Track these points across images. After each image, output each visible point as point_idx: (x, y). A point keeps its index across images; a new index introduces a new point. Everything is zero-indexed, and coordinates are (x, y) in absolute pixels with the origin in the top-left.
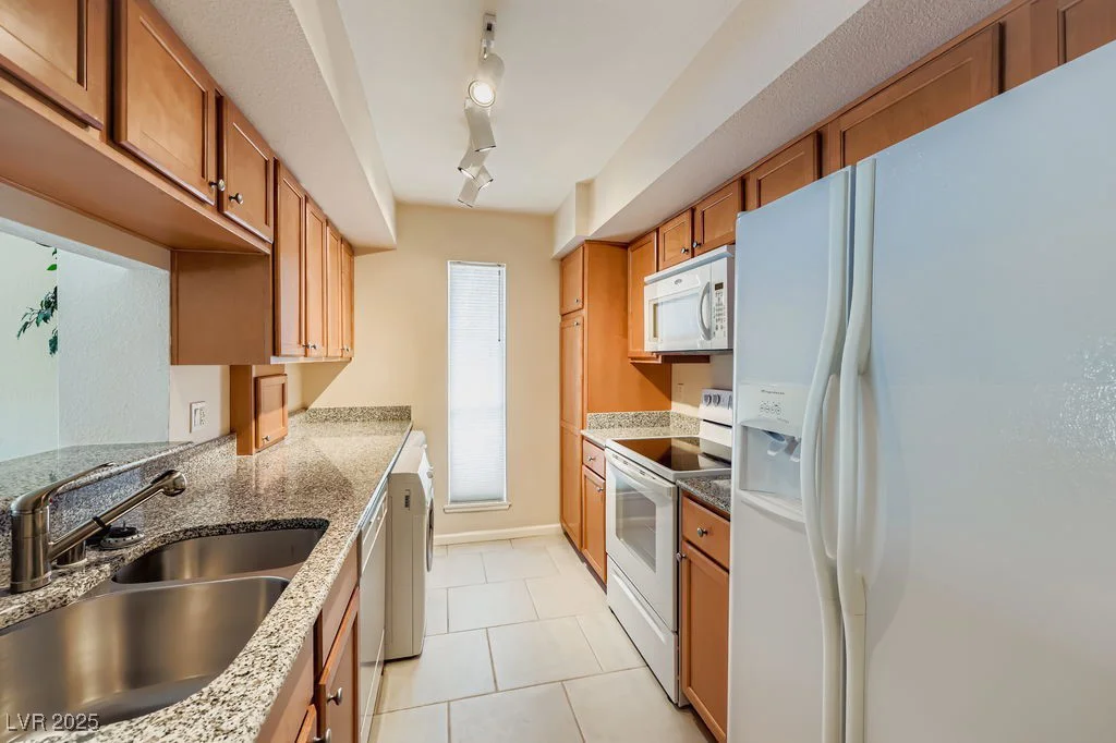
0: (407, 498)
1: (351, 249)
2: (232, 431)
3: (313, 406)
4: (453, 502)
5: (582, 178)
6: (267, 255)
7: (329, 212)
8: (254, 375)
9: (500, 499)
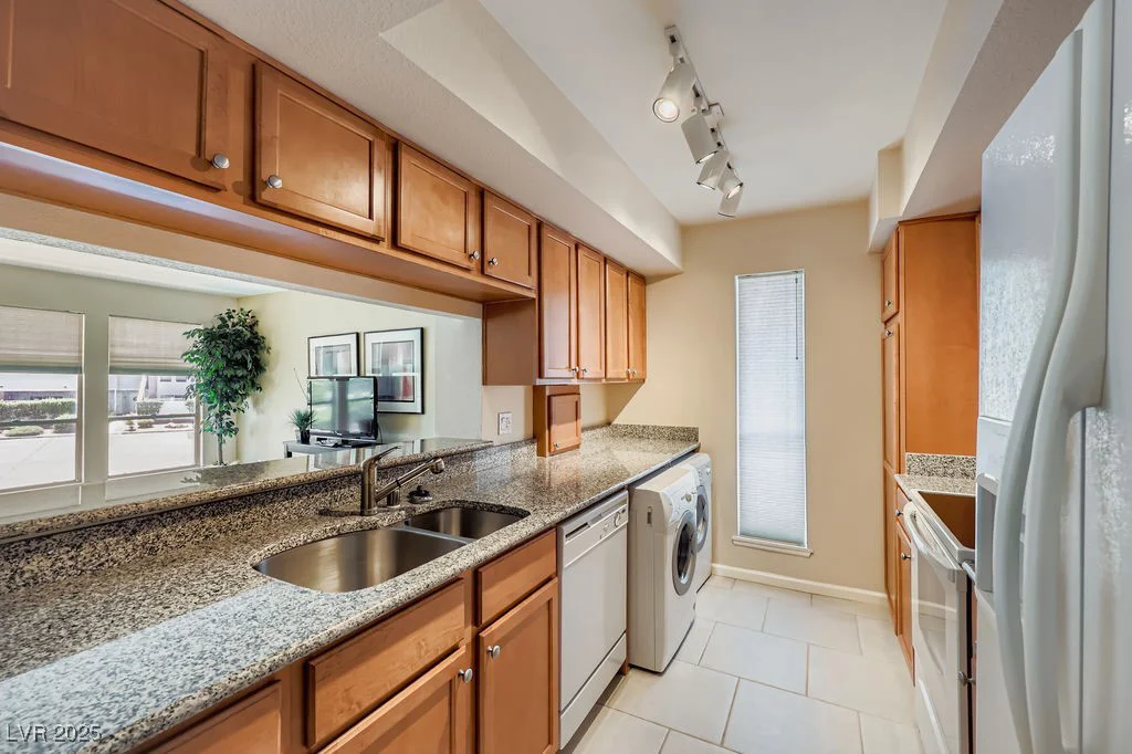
0: (649, 514)
1: (642, 280)
2: (534, 437)
3: (615, 423)
4: (743, 534)
5: (887, 143)
6: (534, 299)
7: (606, 251)
8: (547, 393)
9: (800, 543)
